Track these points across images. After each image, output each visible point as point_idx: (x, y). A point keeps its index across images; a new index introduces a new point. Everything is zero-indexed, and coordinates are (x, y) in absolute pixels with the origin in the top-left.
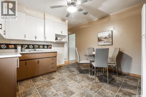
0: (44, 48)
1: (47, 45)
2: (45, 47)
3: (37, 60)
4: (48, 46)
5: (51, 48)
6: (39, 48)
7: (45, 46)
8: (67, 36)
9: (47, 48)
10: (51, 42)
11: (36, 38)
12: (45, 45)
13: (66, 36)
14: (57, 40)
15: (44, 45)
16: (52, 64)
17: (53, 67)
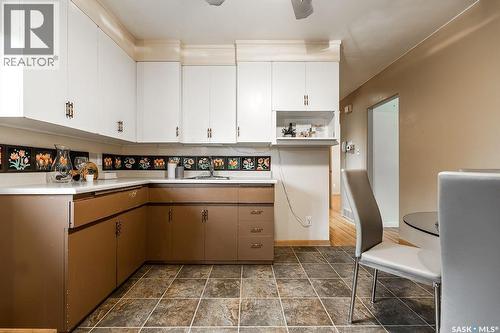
0: (242, 168)
1: (252, 158)
2: (248, 164)
3: (202, 209)
4: (259, 162)
5: (268, 169)
6: (226, 167)
7: (245, 162)
8: (337, 114)
9: (255, 168)
10: (268, 146)
11: (210, 136)
12: (248, 157)
13: (331, 113)
14: (289, 137)
15: (243, 159)
16: (253, 231)
17: (259, 246)
